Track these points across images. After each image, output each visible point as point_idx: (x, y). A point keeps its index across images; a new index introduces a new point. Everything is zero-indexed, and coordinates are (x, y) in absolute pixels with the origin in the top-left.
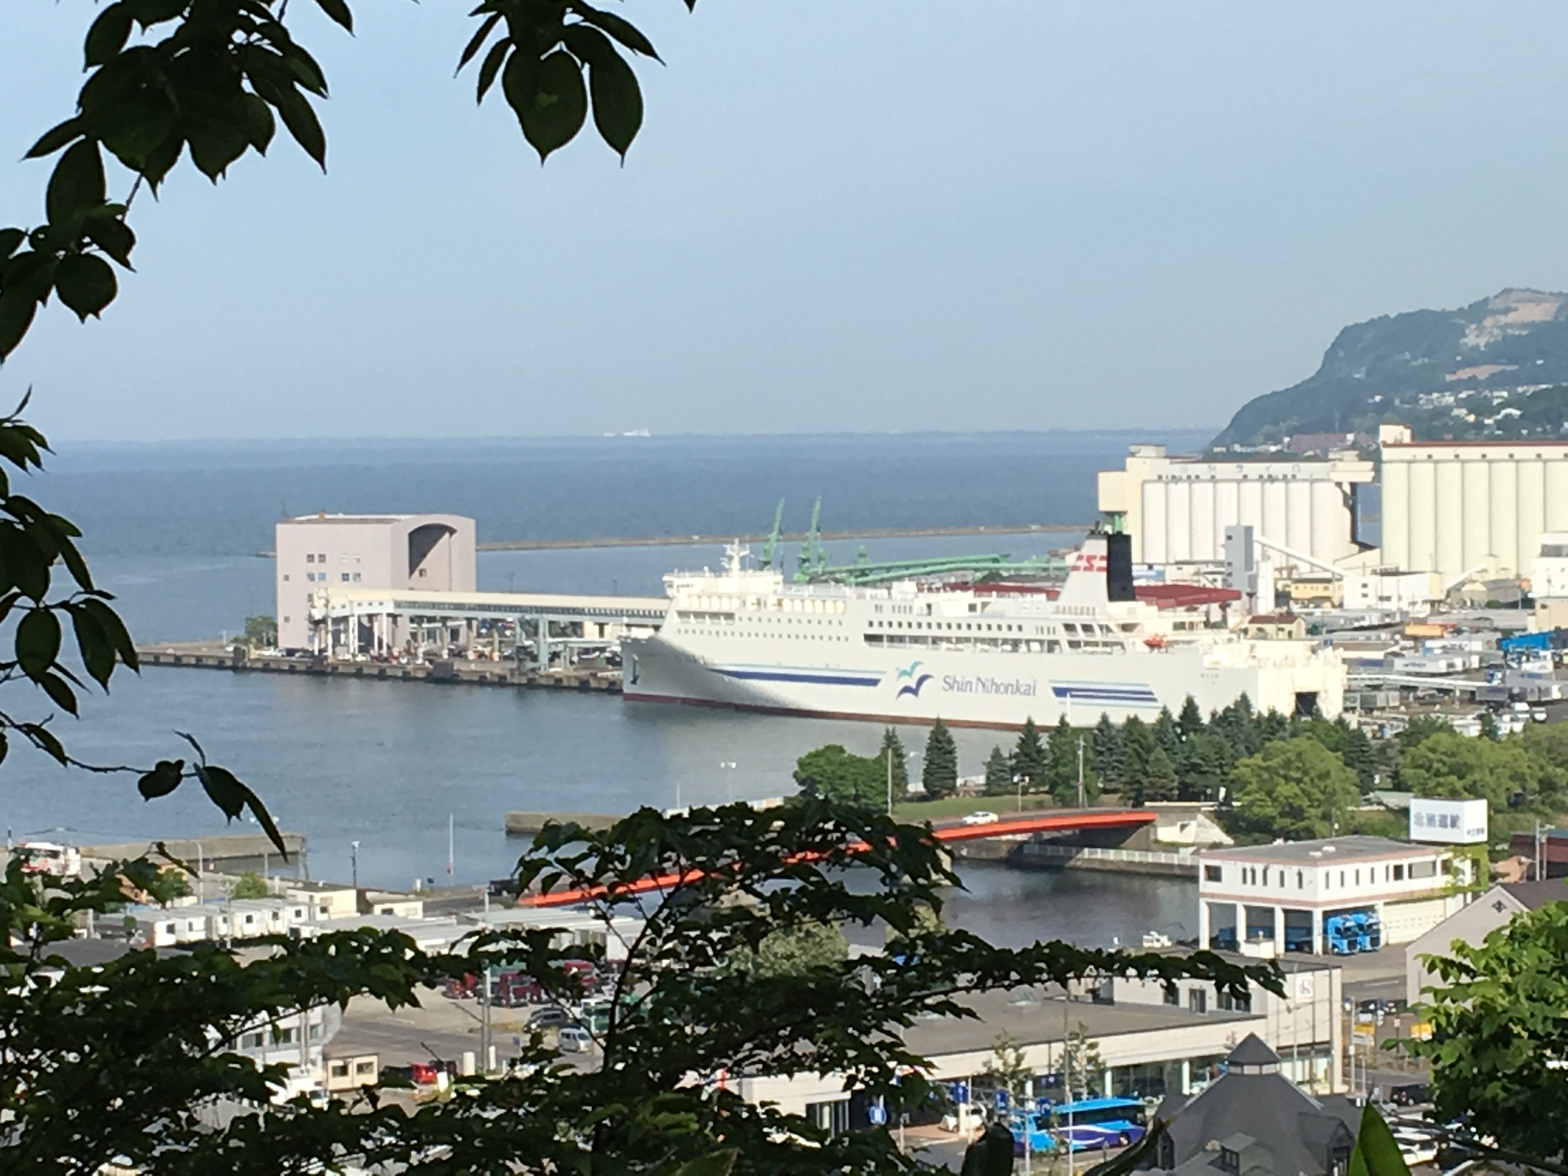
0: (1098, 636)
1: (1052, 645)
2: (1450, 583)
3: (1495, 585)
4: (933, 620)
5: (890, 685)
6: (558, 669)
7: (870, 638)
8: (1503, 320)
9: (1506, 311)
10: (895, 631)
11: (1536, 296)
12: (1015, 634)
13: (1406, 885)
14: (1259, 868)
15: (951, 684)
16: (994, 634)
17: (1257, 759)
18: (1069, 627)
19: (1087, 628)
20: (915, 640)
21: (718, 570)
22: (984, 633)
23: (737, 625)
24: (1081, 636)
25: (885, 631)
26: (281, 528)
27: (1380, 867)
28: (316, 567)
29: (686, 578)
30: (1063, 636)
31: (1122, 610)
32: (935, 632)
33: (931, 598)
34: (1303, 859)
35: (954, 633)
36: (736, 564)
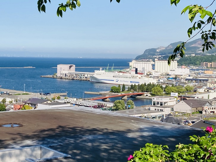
0: (134, 77)
1: (130, 78)
2: (162, 73)
3: (166, 73)
4: (119, 75)
5: (115, 81)
6: (84, 79)
7: (113, 77)
8: (160, 49)
9: (161, 48)
10: (116, 76)
11: (163, 47)
12: (127, 77)
13: (171, 100)
14: (158, 98)
15: (121, 81)
16: (125, 77)
17: (153, 88)
18: (132, 76)
19: (133, 76)
20: (117, 77)
21: (99, 70)
22: (124, 77)
23: (101, 75)
24: (133, 77)
25: (115, 76)
26: (58, 65)
27: (169, 98)
28: (61, 69)
29: (96, 71)
30: (131, 77)
31: (137, 75)
32: (119, 76)
33: (119, 73)
34: (162, 97)
35: (121, 76)
36: (101, 70)
